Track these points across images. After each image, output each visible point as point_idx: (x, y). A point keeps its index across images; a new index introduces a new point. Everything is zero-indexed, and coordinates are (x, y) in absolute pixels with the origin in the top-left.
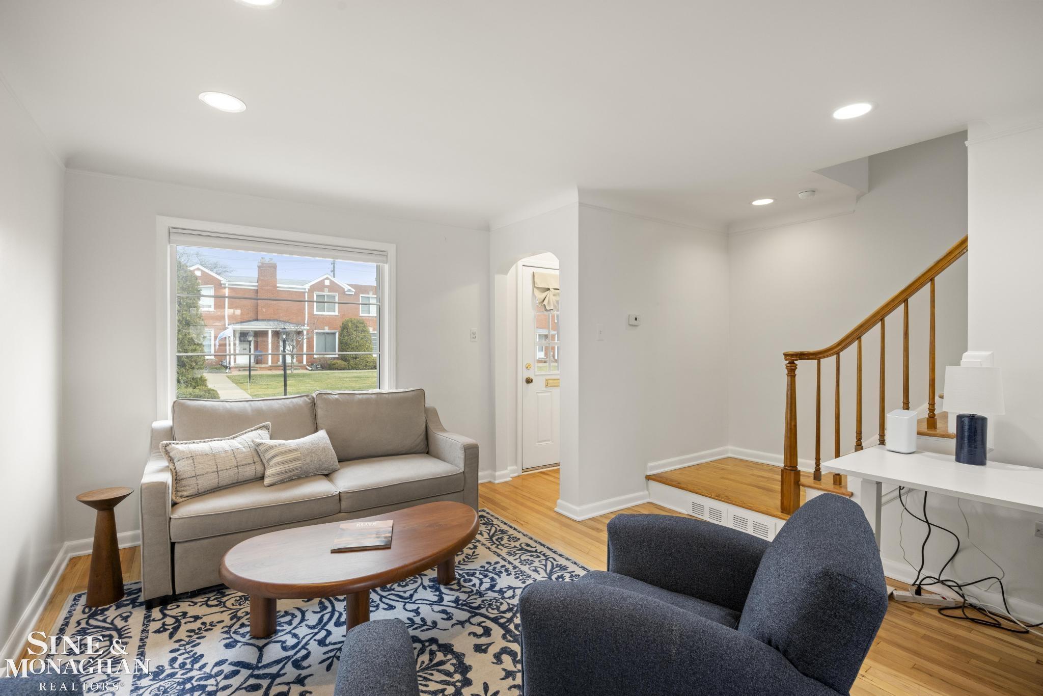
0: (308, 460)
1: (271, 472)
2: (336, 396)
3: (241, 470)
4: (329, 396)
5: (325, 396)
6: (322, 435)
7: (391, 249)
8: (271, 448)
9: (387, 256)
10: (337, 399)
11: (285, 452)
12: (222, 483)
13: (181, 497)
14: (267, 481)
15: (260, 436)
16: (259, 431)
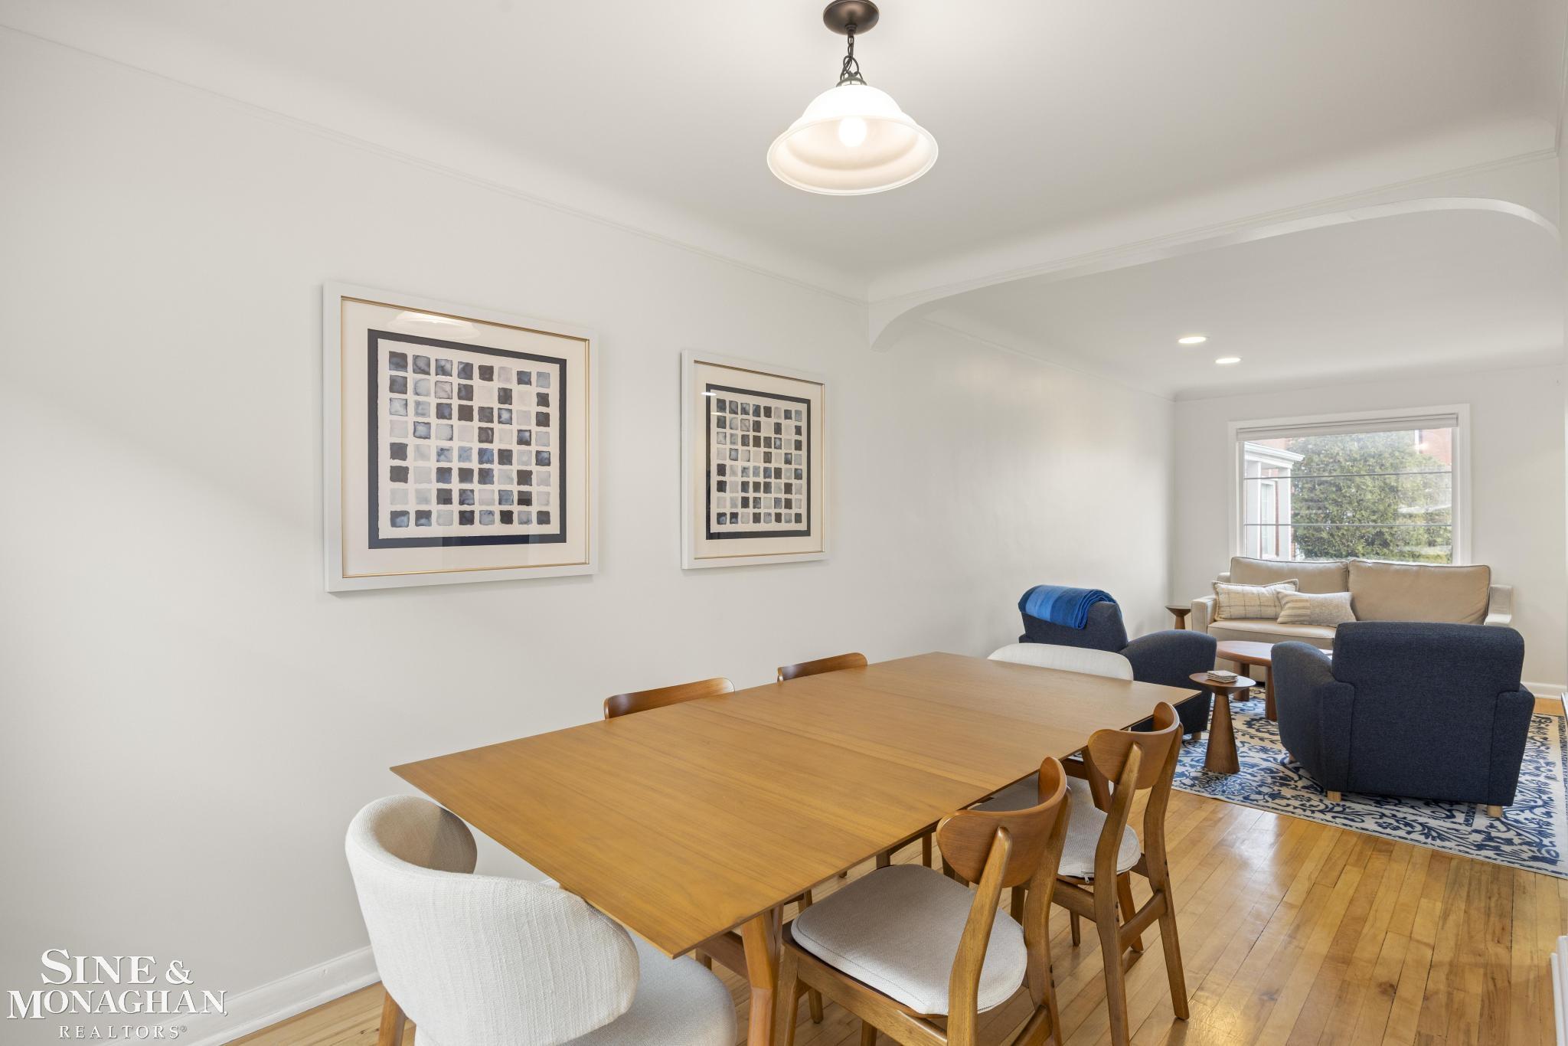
0: (1317, 610)
1: (1284, 614)
2: (1370, 565)
3: (1263, 609)
4: (1361, 564)
5: (1358, 564)
6: (1344, 597)
7: (1464, 411)
8: (1286, 596)
9: (1457, 418)
10: (1369, 567)
11: (1296, 601)
12: (1248, 616)
13: (1221, 618)
14: (1279, 620)
15: (1285, 589)
16: (1286, 585)
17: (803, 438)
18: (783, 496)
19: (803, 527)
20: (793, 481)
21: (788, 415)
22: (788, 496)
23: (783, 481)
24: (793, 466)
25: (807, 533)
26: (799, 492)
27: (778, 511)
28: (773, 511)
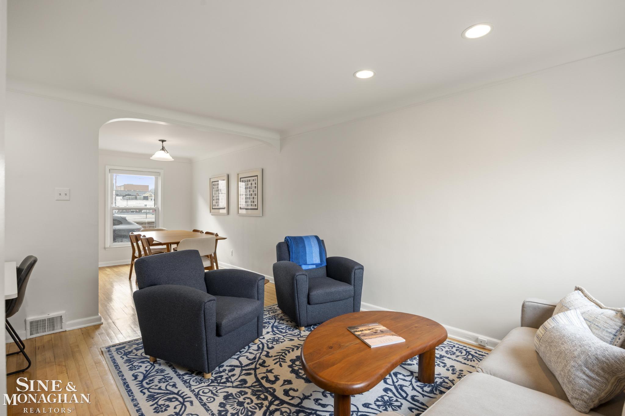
17: (256, 185)
18: (252, 200)
19: (256, 207)
20: (254, 196)
21: (253, 180)
22: (253, 200)
23: (252, 196)
24: (254, 193)
25: (257, 209)
26: (256, 199)
27: (252, 204)
28: (251, 204)
